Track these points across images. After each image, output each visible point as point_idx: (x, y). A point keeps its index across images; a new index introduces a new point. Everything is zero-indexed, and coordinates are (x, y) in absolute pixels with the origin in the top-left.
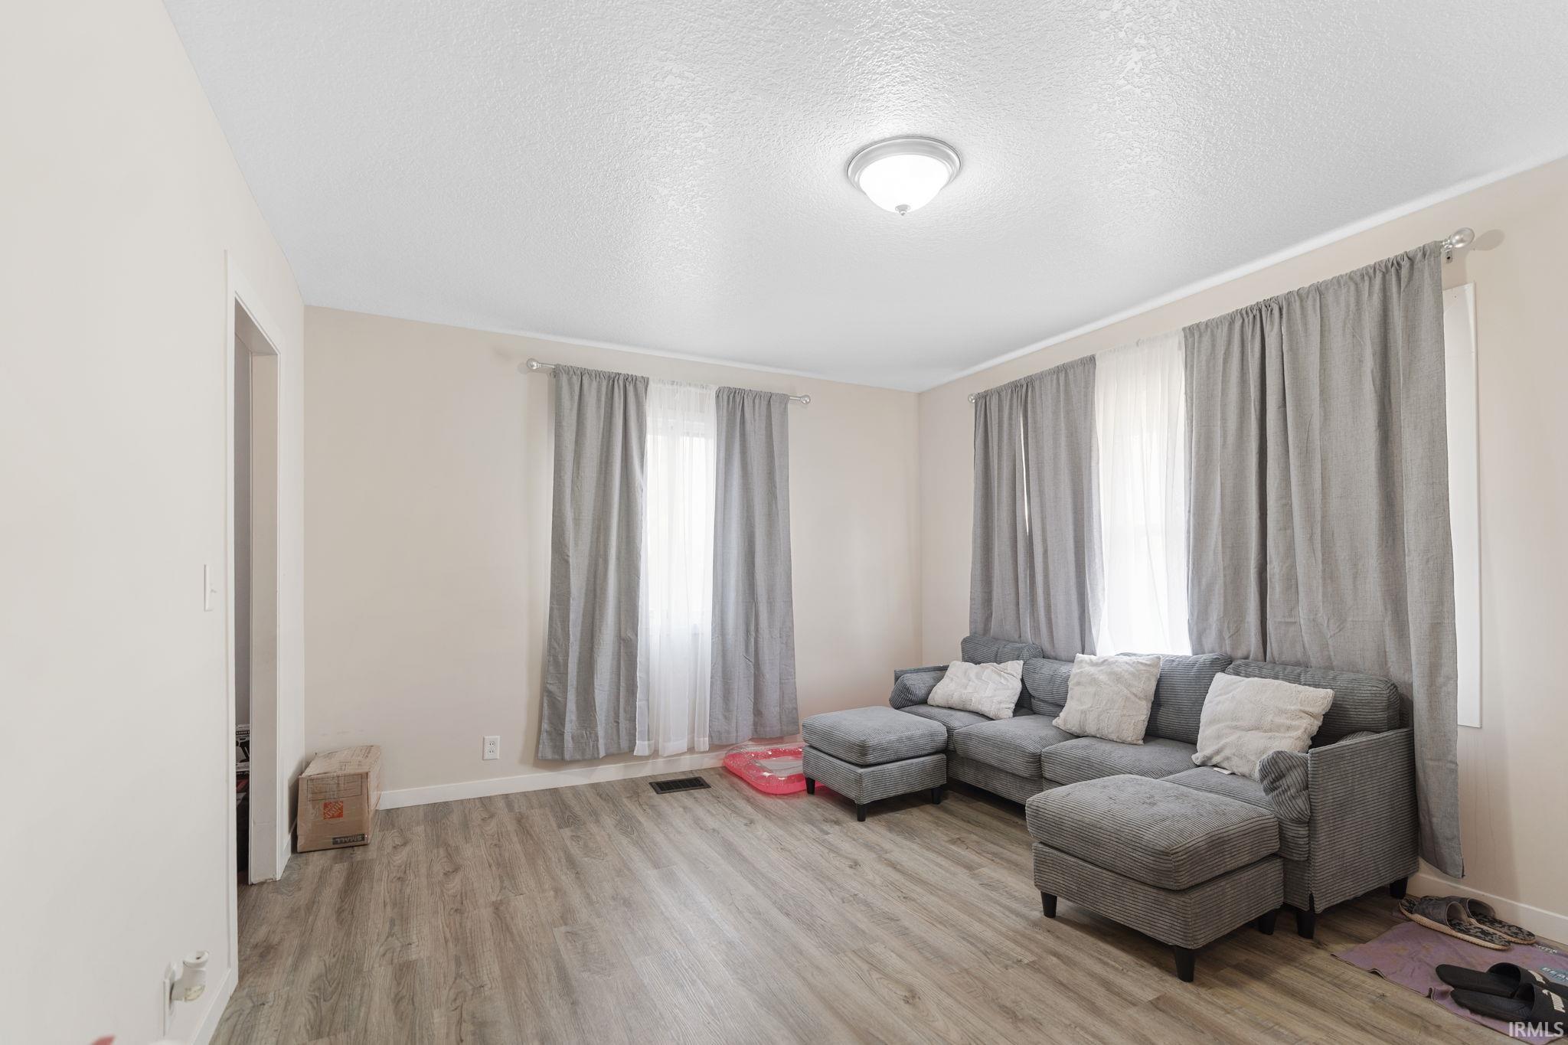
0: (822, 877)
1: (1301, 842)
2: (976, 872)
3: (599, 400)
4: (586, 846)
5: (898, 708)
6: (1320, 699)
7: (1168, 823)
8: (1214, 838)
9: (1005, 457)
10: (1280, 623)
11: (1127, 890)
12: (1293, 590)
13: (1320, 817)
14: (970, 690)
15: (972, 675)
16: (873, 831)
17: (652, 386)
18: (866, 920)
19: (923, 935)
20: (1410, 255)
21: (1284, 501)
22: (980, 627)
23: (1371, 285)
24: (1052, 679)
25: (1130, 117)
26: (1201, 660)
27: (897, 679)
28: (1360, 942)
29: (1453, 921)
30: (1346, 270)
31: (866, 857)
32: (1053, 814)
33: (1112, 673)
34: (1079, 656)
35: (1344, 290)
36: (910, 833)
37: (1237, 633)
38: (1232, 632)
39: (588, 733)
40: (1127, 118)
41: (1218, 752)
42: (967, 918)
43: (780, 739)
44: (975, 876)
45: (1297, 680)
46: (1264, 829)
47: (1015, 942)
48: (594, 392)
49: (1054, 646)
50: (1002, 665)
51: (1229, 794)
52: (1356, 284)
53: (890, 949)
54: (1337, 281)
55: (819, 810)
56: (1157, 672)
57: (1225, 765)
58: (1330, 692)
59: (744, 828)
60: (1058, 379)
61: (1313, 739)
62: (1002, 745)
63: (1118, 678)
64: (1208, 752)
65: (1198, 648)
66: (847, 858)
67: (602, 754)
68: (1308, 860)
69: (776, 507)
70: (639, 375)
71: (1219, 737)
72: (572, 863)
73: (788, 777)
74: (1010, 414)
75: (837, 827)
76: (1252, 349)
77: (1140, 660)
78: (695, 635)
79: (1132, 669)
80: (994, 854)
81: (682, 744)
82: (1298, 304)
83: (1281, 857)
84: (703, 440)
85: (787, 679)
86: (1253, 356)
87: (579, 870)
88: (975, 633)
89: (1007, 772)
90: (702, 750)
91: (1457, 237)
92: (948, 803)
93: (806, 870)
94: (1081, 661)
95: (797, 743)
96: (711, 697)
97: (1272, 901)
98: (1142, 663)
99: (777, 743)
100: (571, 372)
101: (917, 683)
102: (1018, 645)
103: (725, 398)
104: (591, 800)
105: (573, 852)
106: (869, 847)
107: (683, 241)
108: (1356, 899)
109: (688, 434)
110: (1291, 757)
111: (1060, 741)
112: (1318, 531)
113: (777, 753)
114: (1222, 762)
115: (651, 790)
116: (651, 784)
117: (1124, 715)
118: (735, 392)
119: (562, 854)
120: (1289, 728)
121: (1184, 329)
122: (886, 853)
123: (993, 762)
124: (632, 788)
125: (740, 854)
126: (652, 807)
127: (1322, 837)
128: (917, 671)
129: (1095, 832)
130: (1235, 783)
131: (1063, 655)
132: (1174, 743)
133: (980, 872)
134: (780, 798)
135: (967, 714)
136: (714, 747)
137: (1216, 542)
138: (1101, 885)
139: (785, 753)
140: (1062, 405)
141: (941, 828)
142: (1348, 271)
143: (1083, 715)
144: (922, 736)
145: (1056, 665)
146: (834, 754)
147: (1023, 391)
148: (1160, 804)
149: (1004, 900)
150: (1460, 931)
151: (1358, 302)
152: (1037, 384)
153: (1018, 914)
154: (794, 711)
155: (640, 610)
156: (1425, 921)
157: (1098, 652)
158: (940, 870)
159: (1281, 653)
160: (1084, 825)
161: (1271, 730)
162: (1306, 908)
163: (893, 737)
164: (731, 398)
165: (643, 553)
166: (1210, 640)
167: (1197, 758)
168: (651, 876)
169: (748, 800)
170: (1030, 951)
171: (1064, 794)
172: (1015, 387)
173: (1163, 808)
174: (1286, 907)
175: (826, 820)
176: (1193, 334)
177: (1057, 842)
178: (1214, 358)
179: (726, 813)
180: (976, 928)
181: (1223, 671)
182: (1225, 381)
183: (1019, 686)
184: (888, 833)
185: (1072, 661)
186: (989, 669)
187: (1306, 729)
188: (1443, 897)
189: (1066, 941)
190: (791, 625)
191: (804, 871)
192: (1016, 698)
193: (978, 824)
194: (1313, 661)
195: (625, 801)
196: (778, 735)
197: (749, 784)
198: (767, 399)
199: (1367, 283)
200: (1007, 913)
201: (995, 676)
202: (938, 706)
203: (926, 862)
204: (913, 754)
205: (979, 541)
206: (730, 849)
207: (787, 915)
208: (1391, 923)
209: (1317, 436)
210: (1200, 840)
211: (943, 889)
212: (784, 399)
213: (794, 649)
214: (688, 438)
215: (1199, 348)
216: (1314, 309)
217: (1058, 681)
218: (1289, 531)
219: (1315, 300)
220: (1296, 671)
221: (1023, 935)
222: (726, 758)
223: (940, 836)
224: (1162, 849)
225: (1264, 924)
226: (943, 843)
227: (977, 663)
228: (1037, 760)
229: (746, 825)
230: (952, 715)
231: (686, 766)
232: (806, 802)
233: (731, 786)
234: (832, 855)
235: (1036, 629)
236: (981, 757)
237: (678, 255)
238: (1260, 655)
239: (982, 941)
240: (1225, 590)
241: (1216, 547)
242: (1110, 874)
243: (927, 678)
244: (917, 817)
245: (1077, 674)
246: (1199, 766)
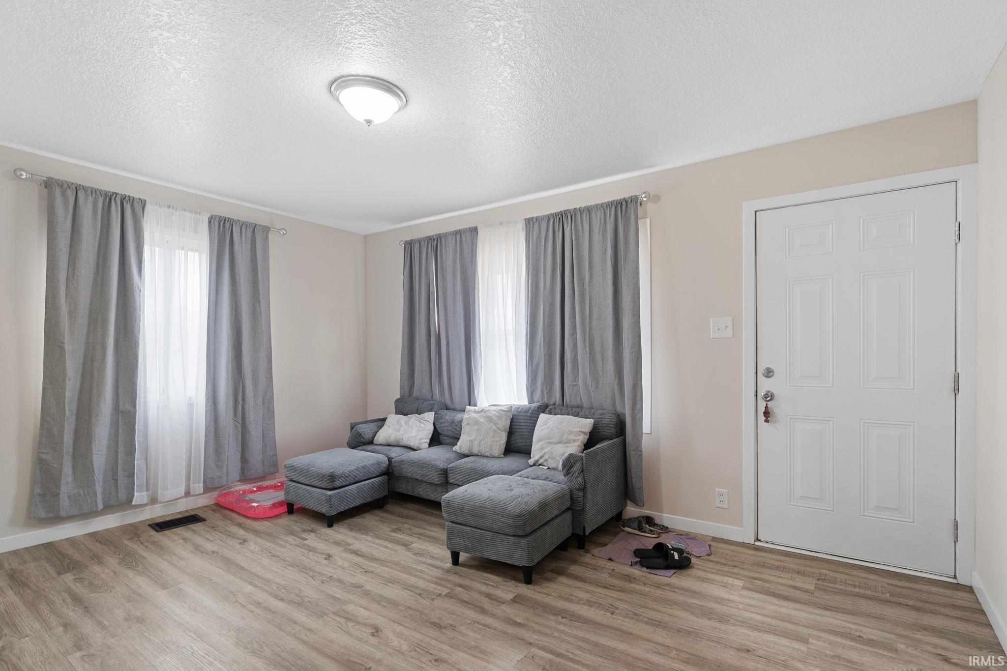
0: (303, 569)
1: (580, 499)
2: (410, 547)
3: (95, 212)
4: (91, 584)
5: (353, 448)
6: (587, 424)
7: (519, 499)
8: (542, 504)
9: (423, 284)
10: (570, 385)
11: (499, 540)
12: (576, 367)
13: (588, 486)
14: (401, 432)
15: (403, 423)
16: (340, 533)
17: (148, 207)
18: (340, 591)
19: (380, 592)
20: (626, 199)
21: (572, 320)
22: (407, 391)
23: (610, 212)
24: (452, 422)
25: (504, 100)
26: (533, 407)
27: (352, 428)
28: (603, 546)
29: (640, 529)
30: (600, 202)
31: (334, 550)
32: (458, 503)
33: (487, 417)
34: (468, 407)
35: (599, 212)
36: (364, 530)
37: (550, 391)
38: (547, 391)
39: (85, 491)
40: (502, 101)
41: (541, 457)
42: (407, 576)
43: (263, 478)
44: (409, 550)
45: (577, 415)
46: (564, 496)
47: (437, 584)
48: (90, 206)
49: (453, 402)
50: (421, 415)
51: (547, 479)
52: (604, 210)
53: (358, 606)
54: (596, 206)
55: (297, 524)
56: (510, 415)
57: (545, 464)
58: (592, 420)
59: (239, 546)
60: (456, 238)
61: (585, 445)
62: (423, 465)
63: (490, 419)
64: (536, 458)
65: (531, 401)
66: (322, 553)
67: (100, 506)
68: (583, 509)
69: (260, 308)
70: (137, 196)
71: (542, 449)
72: (77, 600)
73: (273, 504)
74: (427, 256)
75: (312, 534)
76: (558, 236)
77: (502, 408)
78: (191, 405)
79: (497, 414)
80: (420, 534)
81: (181, 491)
82: (579, 214)
83: (571, 509)
84: (197, 254)
85: (269, 434)
86: (559, 239)
87: (87, 604)
88: (403, 396)
89: (426, 482)
90: (197, 493)
91: (644, 195)
92: (388, 507)
93: (293, 567)
94: (469, 411)
95: (276, 480)
96: (205, 452)
97: (567, 533)
98: (503, 410)
99: (261, 481)
100: (65, 186)
101: (366, 430)
102: (431, 402)
103: (217, 224)
104: (91, 547)
105: (77, 591)
106: (337, 543)
107: (191, 104)
108: (603, 525)
109: (183, 248)
110: (576, 456)
111: (458, 460)
112: (587, 336)
113: (260, 489)
114: (543, 462)
115: (151, 530)
116: (149, 525)
117: (494, 441)
118: (225, 220)
119: (66, 595)
120: (574, 441)
121: (525, 219)
122: (350, 545)
123: (418, 477)
124: (133, 531)
125: (238, 566)
126: (154, 543)
127: (589, 496)
128: (366, 422)
129: (481, 511)
130: (550, 473)
131: (458, 407)
132: (519, 454)
133: (412, 547)
134: (265, 521)
135: (400, 448)
136: (207, 489)
137: (541, 341)
138: (485, 540)
139: (267, 488)
140: (458, 254)
141: (385, 524)
142: (601, 202)
143: (471, 444)
144: (372, 465)
145: (453, 414)
146: (310, 484)
147: (435, 243)
148: (514, 489)
149: (431, 561)
150: (643, 532)
151: (605, 220)
152: (443, 240)
153: (437, 567)
154: (274, 457)
155: (138, 387)
156: (629, 530)
157: (478, 404)
158: (387, 550)
159: (570, 401)
160: (476, 507)
161: (566, 443)
162: (582, 534)
163: (352, 468)
164: (222, 224)
165: (141, 341)
166: (537, 396)
167: (531, 462)
168: (161, 596)
169: (240, 525)
170: (446, 587)
171: (463, 491)
172: (430, 239)
173: (517, 491)
174: (574, 535)
175: (304, 531)
176: (530, 223)
177: (460, 519)
178: (540, 238)
179: (222, 537)
180: (413, 580)
181: (544, 412)
182: (545, 252)
183: (432, 427)
184: (350, 533)
185: (464, 411)
186: (413, 417)
187: (582, 441)
188: (636, 517)
189: (466, 577)
190: (271, 395)
191: (290, 568)
192: (430, 436)
193: (408, 517)
194: (585, 405)
195: (126, 542)
196: (262, 475)
197: (239, 514)
198: (252, 228)
199: (609, 210)
200: (431, 568)
201: (417, 423)
202: (381, 445)
203: (377, 547)
204: (366, 478)
205: (406, 336)
206: (228, 564)
207: (282, 600)
208: (616, 534)
209: (587, 287)
210: (535, 506)
211: (390, 561)
212: (266, 230)
213: (274, 412)
214: (183, 252)
215: (533, 231)
216: (587, 219)
217: (456, 423)
218: (574, 336)
219: (586, 215)
220: (577, 411)
221: (441, 579)
222: (218, 497)
223: (385, 529)
224: (516, 514)
225: (563, 547)
226: (387, 533)
227: (405, 415)
228: (445, 473)
229: (240, 544)
230: (390, 450)
231: (183, 507)
232: (286, 521)
233: (224, 517)
234: (311, 553)
235: (442, 391)
236: (410, 475)
237: (185, 114)
238: (561, 402)
239: (417, 588)
240: (545, 367)
241: (540, 342)
242: (490, 533)
243: (373, 426)
244: (368, 519)
245: (467, 418)
246: (532, 466)
